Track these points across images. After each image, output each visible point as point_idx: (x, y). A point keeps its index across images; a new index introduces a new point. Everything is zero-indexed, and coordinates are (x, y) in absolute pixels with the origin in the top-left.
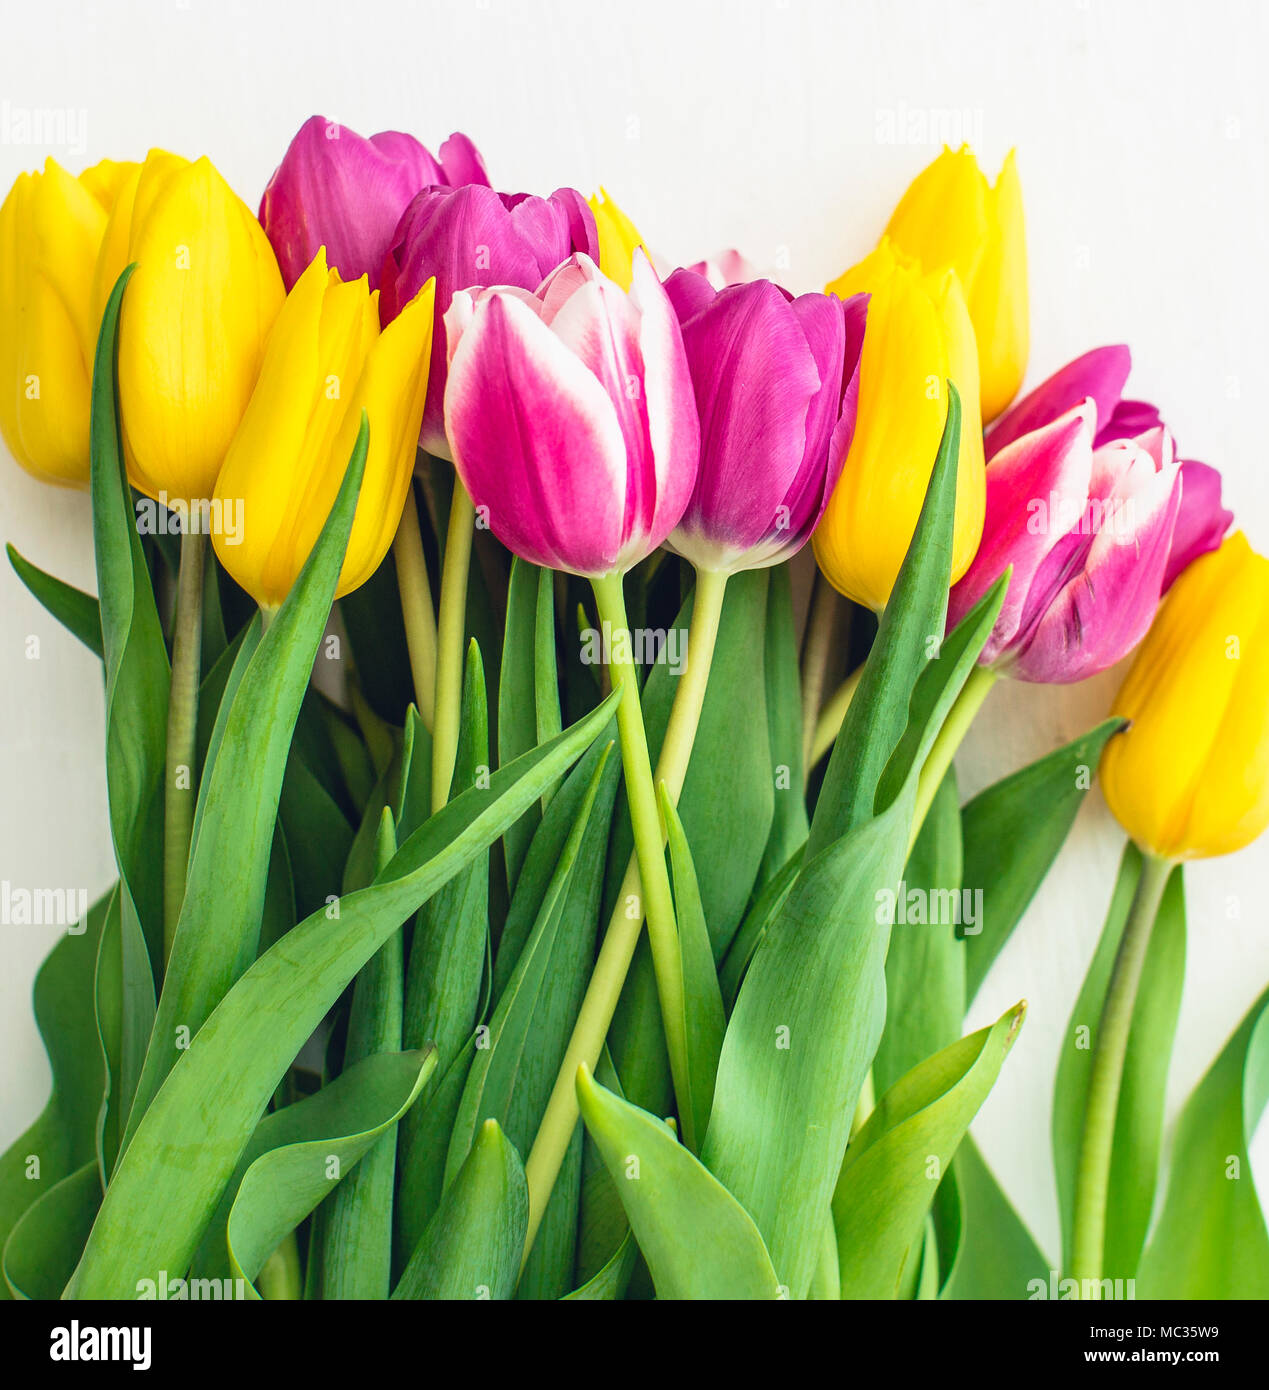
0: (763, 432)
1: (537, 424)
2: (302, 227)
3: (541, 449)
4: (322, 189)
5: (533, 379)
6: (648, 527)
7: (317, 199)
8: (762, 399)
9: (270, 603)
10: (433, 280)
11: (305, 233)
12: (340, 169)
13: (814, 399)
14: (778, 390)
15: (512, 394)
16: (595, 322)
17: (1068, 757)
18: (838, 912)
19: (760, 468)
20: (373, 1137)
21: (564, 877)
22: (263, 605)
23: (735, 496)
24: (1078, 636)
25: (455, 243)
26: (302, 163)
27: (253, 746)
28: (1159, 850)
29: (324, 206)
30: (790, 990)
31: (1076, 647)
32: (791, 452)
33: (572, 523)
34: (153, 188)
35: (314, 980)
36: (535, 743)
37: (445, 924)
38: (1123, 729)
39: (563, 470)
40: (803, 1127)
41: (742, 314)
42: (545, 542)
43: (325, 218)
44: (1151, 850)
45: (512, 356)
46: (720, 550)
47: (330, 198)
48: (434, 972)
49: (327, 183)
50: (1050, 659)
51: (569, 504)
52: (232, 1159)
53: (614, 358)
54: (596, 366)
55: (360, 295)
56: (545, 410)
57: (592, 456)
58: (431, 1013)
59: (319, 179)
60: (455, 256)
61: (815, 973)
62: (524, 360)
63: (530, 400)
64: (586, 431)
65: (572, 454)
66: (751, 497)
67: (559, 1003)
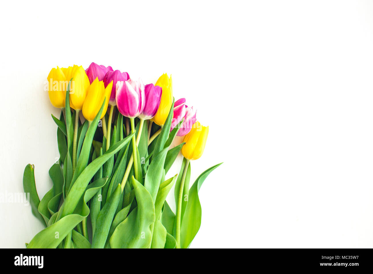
0: (152, 101)
1: (129, 97)
2: (92, 75)
3: (129, 100)
4: (95, 71)
5: (129, 92)
6: (139, 111)
7: (94, 72)
8: (152, 98)
9: (90, 120)
10: (113, 81)
11: (92, 76)
12: (97, 69)
13: (158, 98)
14: (154, 96)
15: (126, 93)
16: (136, 85)
17: (178, 147)
18: (161, 160)
19: (151, 106)
20: (99, 188)
21: (124, 156)
22: (89, 121)
23: (148, 109)
24: (184, 130)
25: (115, 76)
26: (92, 68)
27: (89, 137)
28: (189, 159)
29: (95, 73)
30: (154, 169)
31: (184, 131)
32: (155, 104)
33: (132, 110)
34: (75, 69)
35: (97, 166)
36: (120, 140)
37: (109, 162)
38: (185, 143)
39: (131, 103)
40: (155, 187)
41: (149, 88)
42: (128, 113)
43: (95, 75)
44: (188, 159)
45: (126, 88)
46: (145, 116)
47: (96, 72)
48: (107, 168)
49: (95, 70)
50: (181, 133)
51: (132, 108)
52: (84, 190)
53: (138, 90)
54: (136, 90)
55: (102, 83)
56: (130, 95)
57: (135, 102)
58: (107, 173)
59: (94, 69)
60: (115, 78)
61: (157, 167)
62: (128, 89)
63: (128, 94)
64: (134, 98)
65: (133, 101)
66: (150, 109)
67: (122, 173)
